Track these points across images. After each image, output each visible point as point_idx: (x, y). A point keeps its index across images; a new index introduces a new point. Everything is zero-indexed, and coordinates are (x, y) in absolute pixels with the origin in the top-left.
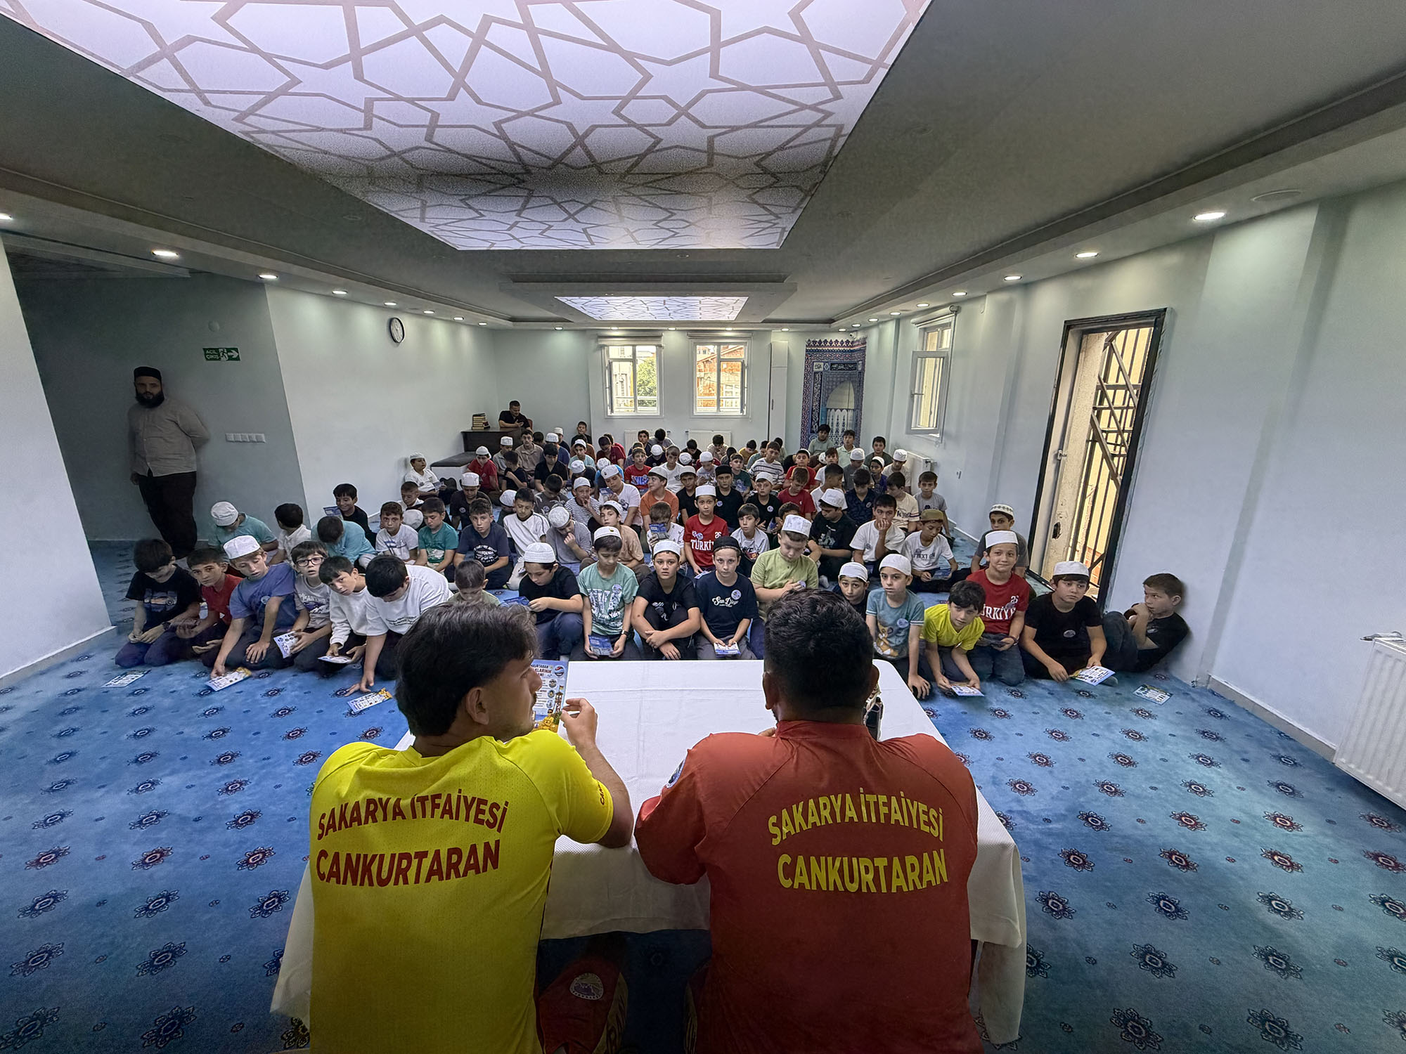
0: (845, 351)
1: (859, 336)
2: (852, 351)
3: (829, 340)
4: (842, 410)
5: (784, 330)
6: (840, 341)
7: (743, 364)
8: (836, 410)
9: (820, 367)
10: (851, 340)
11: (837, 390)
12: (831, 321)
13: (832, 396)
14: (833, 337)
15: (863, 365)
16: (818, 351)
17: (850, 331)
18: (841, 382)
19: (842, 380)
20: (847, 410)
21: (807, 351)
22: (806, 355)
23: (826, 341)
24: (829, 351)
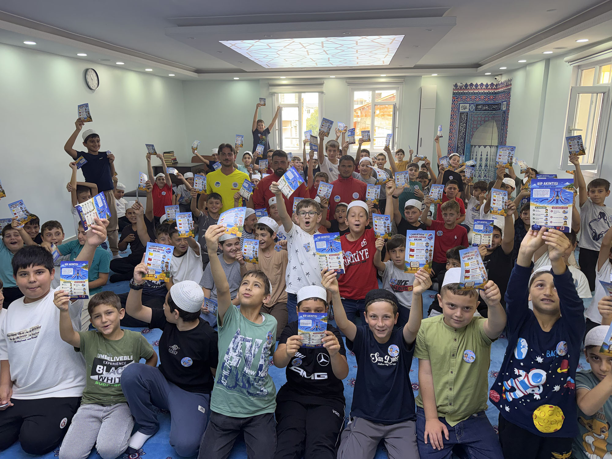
0: (490, 93)
1: (503, 79)
2: (495, 93)
3: (474, 84)
4: (485, 146)
5: (433, 75)
6: (485, 83)
7: (395, 106)
8: (479, 146)
9: (465, 108)
10: (495, 83)
11: (481, 128)
12: (477, 65)
13: (476, 134)
14: (479, 81)
15: (508, 105)
16: (464, 93)
17: (496, 74)
18: (485, 121)
19: (487, 119)
20: (491, 146)
21: (454, 93)
22: (453, 97)
23: (472, 85)
24: (475, 93)
